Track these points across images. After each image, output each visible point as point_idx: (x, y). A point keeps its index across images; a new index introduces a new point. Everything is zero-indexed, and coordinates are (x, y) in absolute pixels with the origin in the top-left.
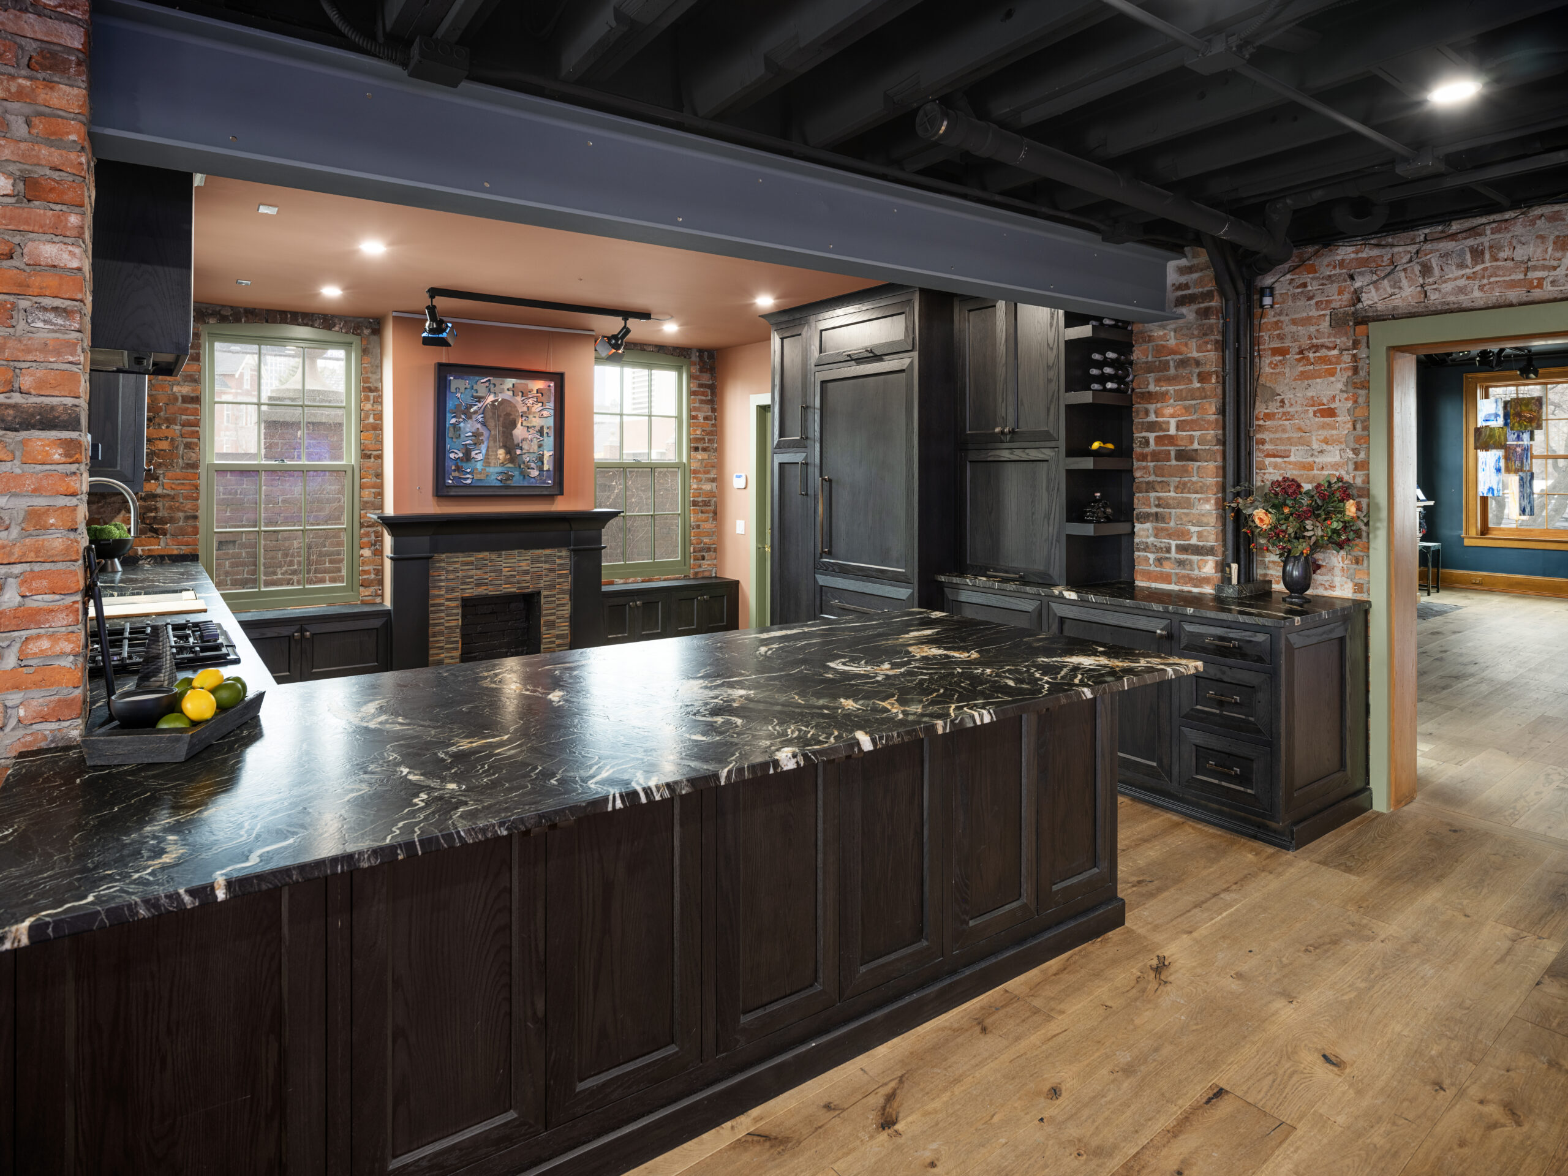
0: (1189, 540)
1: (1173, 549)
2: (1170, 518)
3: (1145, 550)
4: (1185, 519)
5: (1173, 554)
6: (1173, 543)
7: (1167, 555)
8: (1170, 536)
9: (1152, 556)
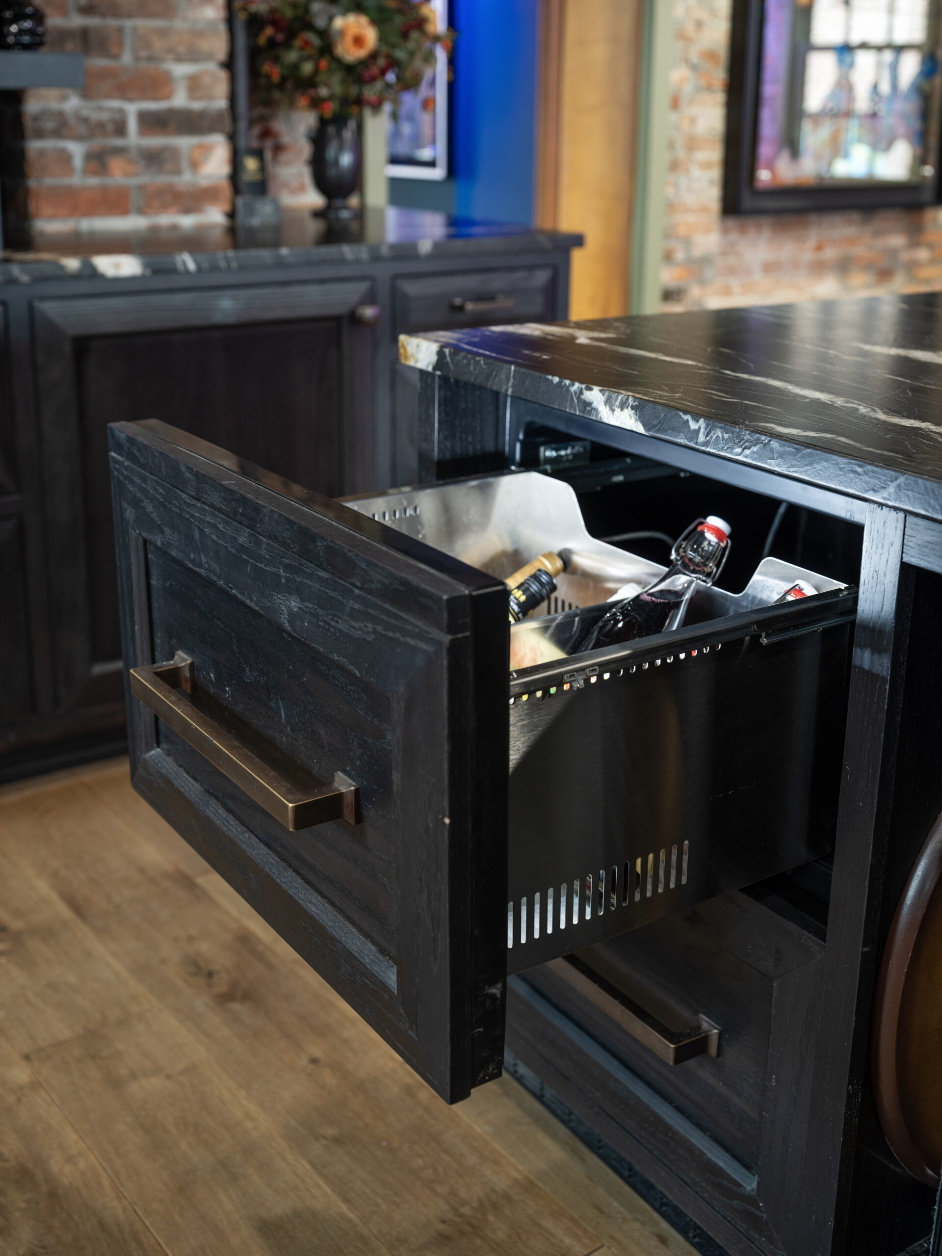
0: (168, 97)
1: (132, 125)
2: (121, 44)
3: (58, 133)
4: (159, 45)
5: (134, 137)
6: (132, 109)
7: (118, 142)
8: (124, 91)
9: (76, 150)
